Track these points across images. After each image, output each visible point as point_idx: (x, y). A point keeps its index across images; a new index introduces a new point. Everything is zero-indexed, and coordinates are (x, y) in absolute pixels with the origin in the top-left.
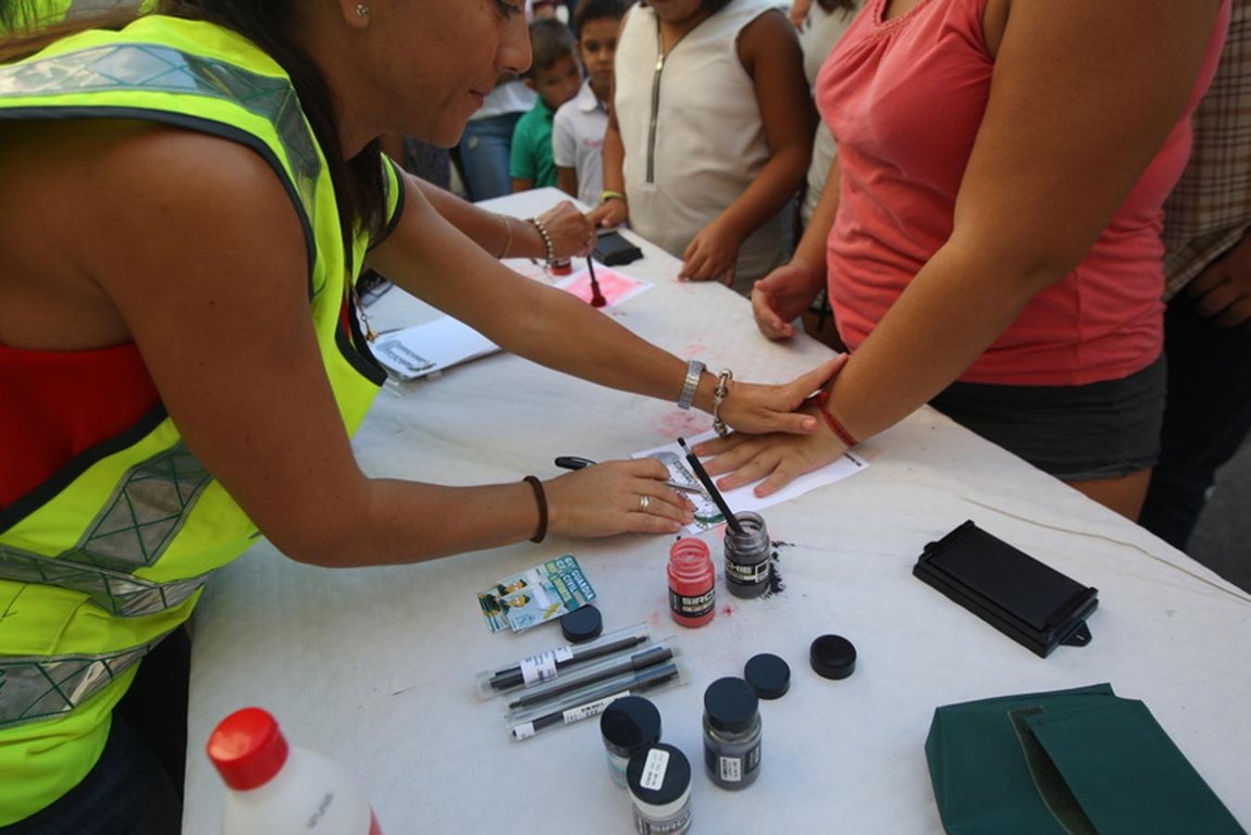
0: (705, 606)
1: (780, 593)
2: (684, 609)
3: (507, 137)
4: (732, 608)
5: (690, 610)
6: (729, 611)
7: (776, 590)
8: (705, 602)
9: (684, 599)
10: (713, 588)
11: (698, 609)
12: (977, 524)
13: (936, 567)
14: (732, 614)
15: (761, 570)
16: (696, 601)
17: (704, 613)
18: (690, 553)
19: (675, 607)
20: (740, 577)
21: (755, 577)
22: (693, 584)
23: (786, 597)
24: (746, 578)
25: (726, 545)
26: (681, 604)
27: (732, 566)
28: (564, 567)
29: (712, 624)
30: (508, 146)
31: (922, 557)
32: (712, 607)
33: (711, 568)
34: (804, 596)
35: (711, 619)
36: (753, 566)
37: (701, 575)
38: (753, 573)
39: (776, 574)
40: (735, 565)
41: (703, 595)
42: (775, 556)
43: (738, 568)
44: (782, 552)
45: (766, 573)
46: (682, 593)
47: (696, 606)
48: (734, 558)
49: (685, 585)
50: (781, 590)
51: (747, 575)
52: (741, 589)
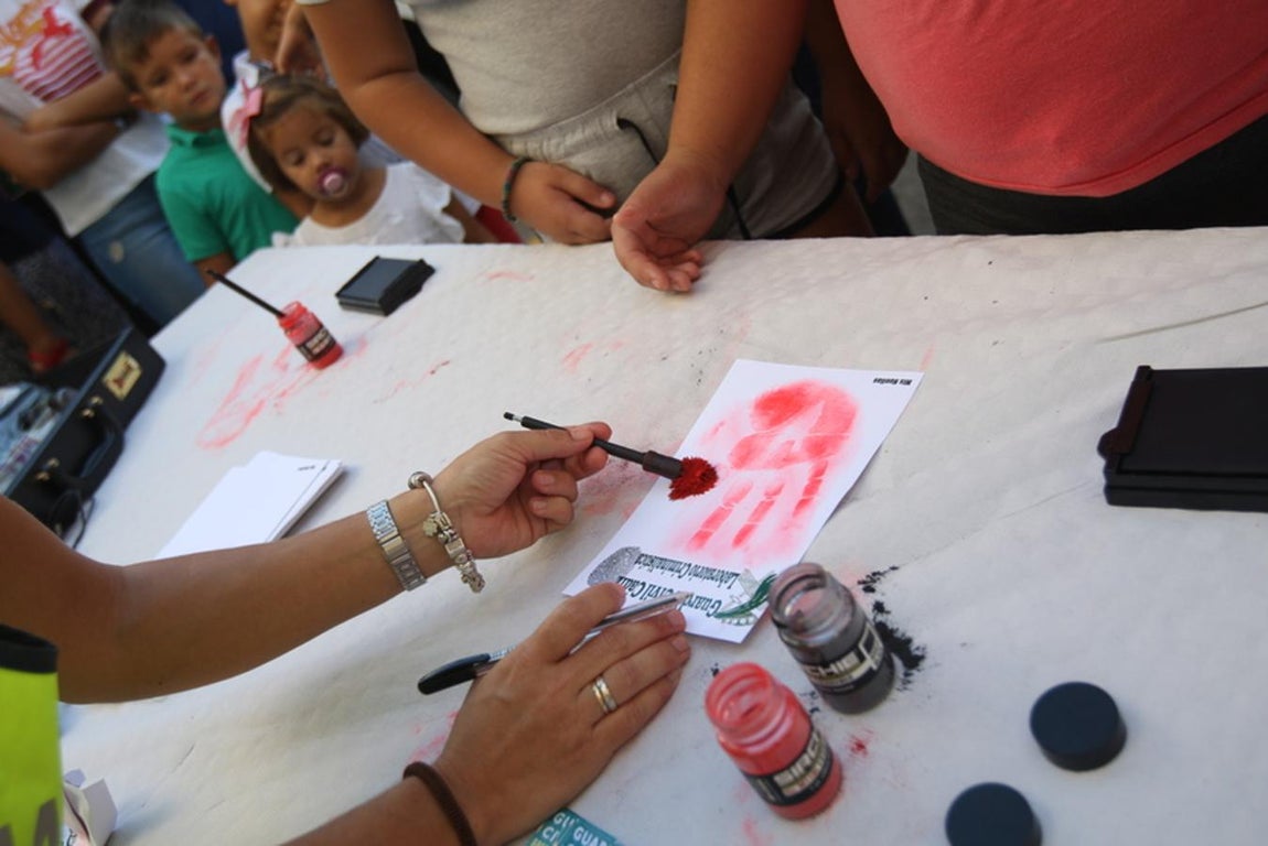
0: (818, 767)
1: (924, 664)
2: (788, 792)
3: (158, 216)
4: (862, 736)
5: (797, 789)
6: (860, 746)
7: (913, 661)
8: (814, 761)
9: (777, 779)
10: (812, 728)
11: (809, 779)
12: (1155, 366)
13: (1138, 473)
14: (870, 747)
15: (869, 646)
16: (798, 769)
17: (823, 779)
18: (741, 693)
19: (771, 797)
20: (847, 679)
21: (871, 662)
22: (777, 745)
23: (937, 665)
24: (857, 674)
25: (788, 644)
26: (776, 789)
27: (822, 671)
28: (557, 833)
29: (848, 785)
30: (167, 229)
31: (1108, 471)
32: (830, 760)
33: (792, 701)
34: (964, 645)
35: (841, 779)
36: (854, 648)
37: (779, 724)
38: (862, 658)
39: (898, 635)
40: (825, 665)
41: (804, 751)
42: (879, 607)
43: (833, 668)
44: (886, 591)
45: (879, 644)
46: (767, 770)
47: (802, 776)
48: (815, 659)
49: (765, 755)
50: (921, 658)
51: (854, 668)
52: (858, 697)
